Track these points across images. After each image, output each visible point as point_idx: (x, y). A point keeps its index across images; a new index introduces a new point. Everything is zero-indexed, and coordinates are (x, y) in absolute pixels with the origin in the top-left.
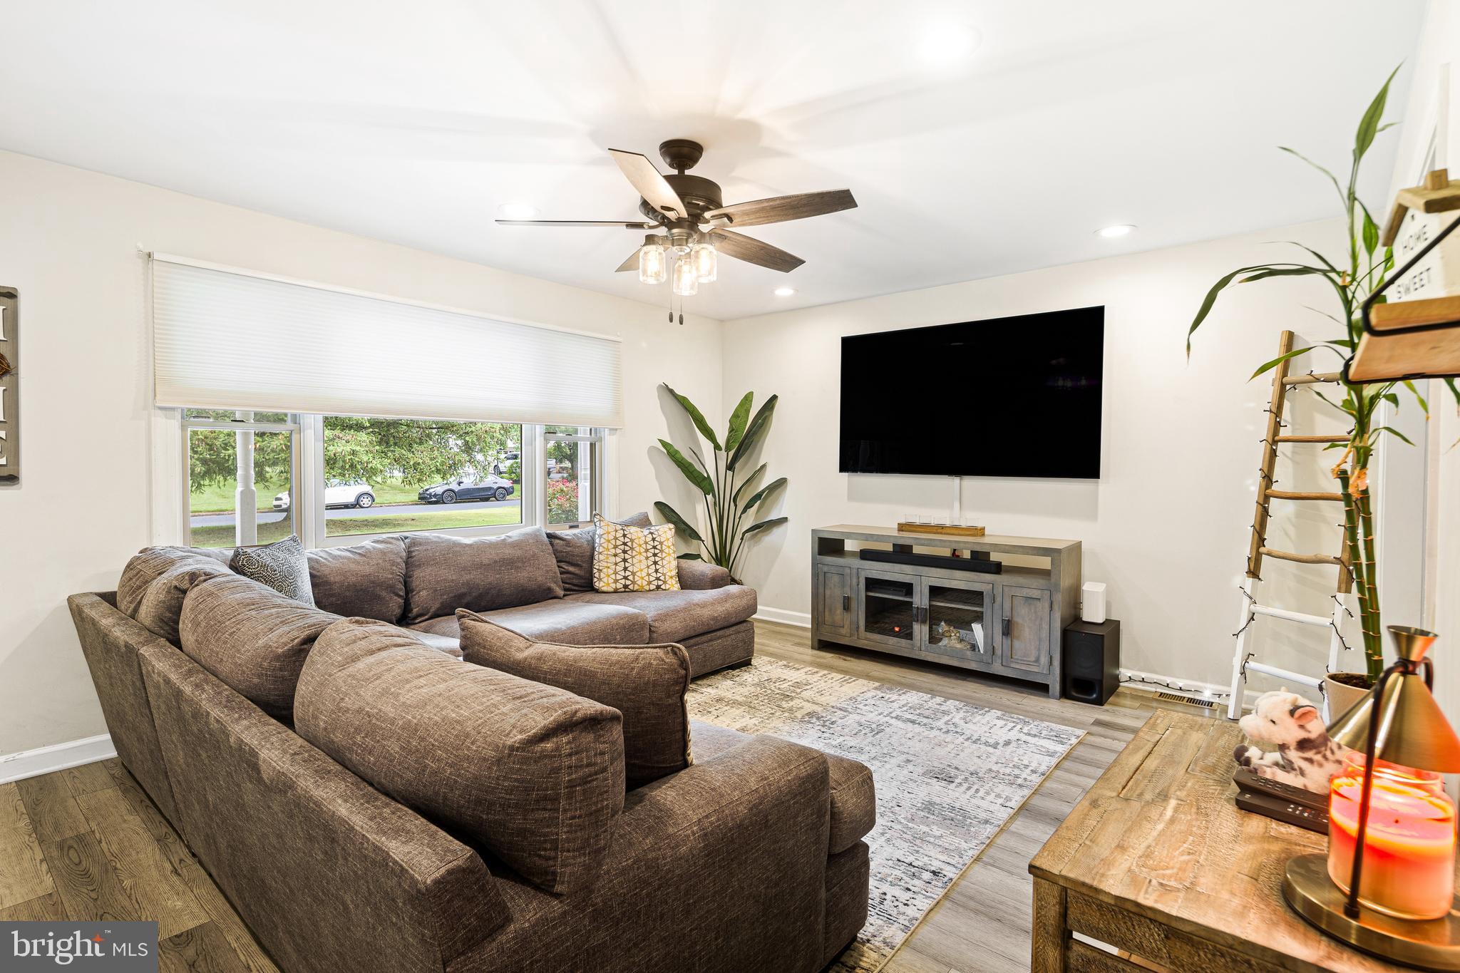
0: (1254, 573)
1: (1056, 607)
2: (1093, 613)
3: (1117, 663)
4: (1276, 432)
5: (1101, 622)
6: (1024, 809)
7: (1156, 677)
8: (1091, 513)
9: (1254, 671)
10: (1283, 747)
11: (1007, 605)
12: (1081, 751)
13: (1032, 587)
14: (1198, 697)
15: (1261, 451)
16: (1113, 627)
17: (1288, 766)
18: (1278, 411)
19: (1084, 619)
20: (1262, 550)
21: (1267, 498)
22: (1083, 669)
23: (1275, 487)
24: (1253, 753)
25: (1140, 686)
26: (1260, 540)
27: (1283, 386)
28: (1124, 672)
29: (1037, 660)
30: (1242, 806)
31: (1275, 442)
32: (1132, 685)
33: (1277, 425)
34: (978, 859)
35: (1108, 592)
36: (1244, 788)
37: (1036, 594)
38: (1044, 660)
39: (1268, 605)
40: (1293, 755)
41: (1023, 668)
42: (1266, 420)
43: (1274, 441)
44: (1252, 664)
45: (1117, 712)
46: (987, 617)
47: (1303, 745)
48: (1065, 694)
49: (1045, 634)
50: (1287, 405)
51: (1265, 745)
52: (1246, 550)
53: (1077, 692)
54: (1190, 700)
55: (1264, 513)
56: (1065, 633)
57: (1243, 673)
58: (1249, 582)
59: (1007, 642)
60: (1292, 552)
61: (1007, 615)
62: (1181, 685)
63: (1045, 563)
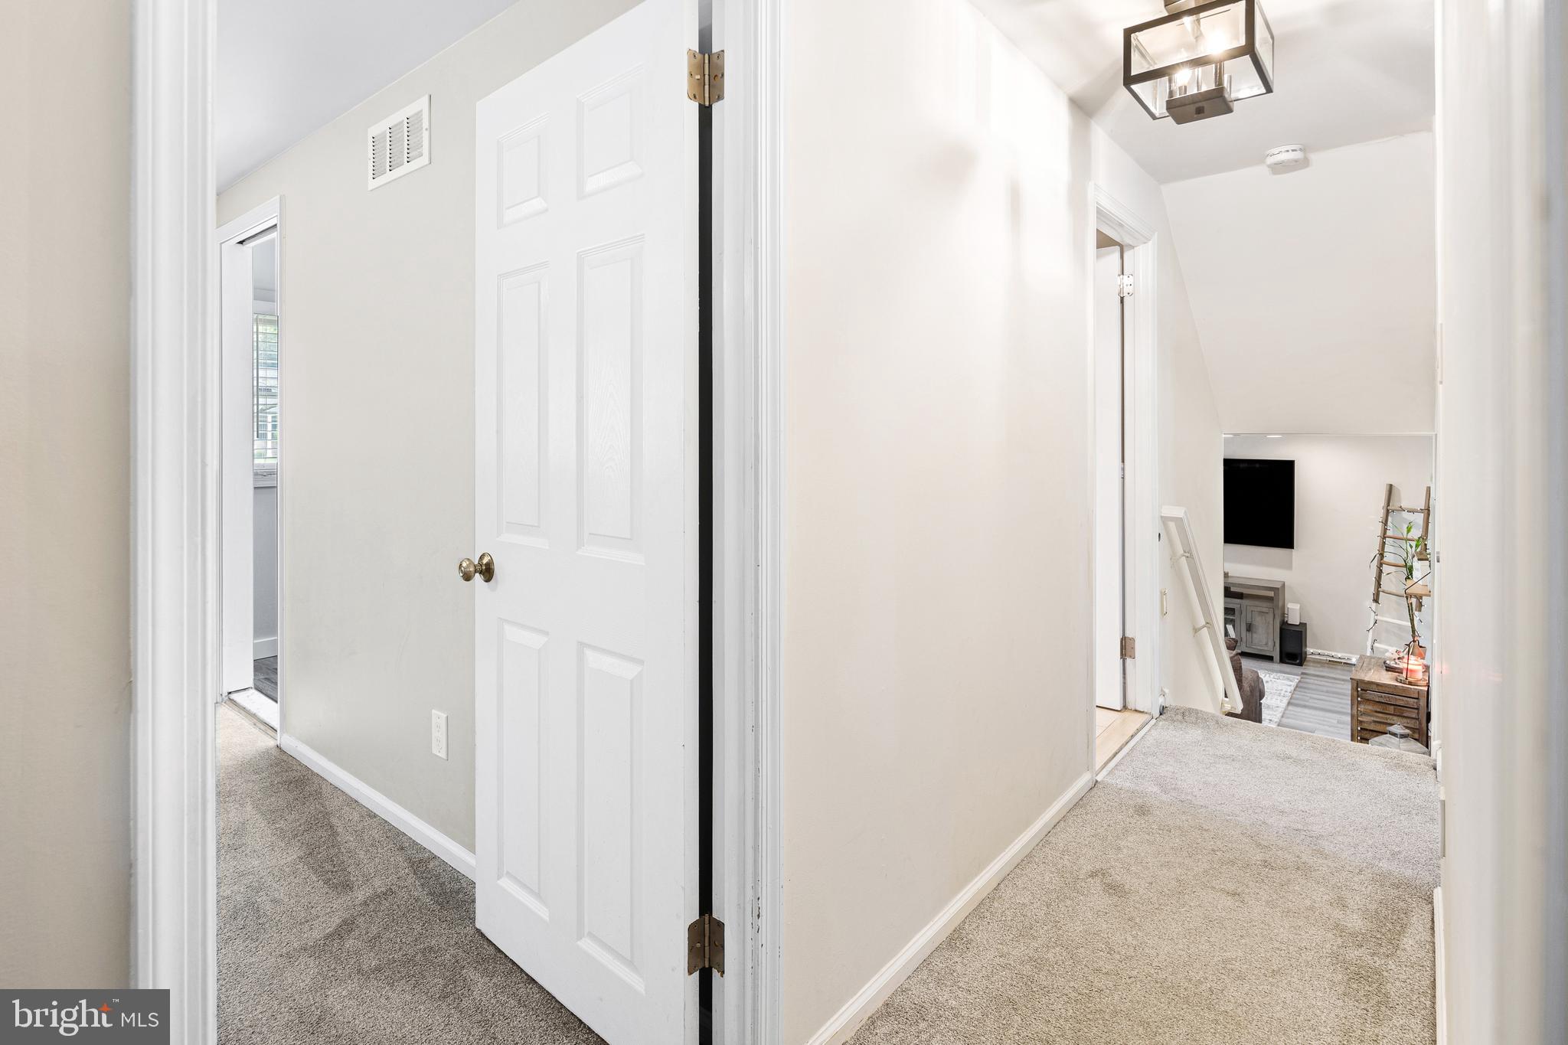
0: (1376, 600)
1: (1277, 616)
2: (1294, 619)
3: (1306, 646)
4: (1385, 533)
5: (1298, 624)
6: (1289, 704)
7: (1326, 652)
8: (1289, 567)
9: (1377, 648)
10: (1395, 659)
11: (1249, 616)
12: (1301, 684)
13: (1263, 606)
14: (1348, 662)
15: (1378, 541)
16: (1303, 625)
17: (1396, 663)
18: (1385, 523)
19: (1289, 622)
20: (1380, 589)
21: (1381, 564)
22: (1291, 648)
23: (1385, 559)
24: (1388, 662)
25: (1318, 657)
26: (1379, 584)
27: (1388, 510)
28: (1310, 650)
29: (1266, 644)
30: (1387, 670)
31: (1384, 538)
32: (1313, 657)
33: (1385, 530)
34: (1282, 717)
35: (1301, 608)
36: (1386, 667)
37: (1264, 610)
38: (1270, 643)
39: (1383, 616)
40: (1397, 661)
41: (1259, 648)
42: (1379, 527)
43: (1384, 536)
44: (1376, 645)
45: (1309, 669)
46: (1237, 624)
47: (1399, 658)
48: (1282, 661)
49: (1271, 630)
50: (1390, 519)
51: (1390, 659)
52: (1372, 589)
53: (1289, 660)
54: (1345, 663)
55: (1380, 572)
56: (1281, 630)
57: (1372, 649)
58: (1374, 605)
59: (1249, 635)
60: (1394, 591)
61: (1249, 621)
62: (1340, 656)
63: (1271, 594)
